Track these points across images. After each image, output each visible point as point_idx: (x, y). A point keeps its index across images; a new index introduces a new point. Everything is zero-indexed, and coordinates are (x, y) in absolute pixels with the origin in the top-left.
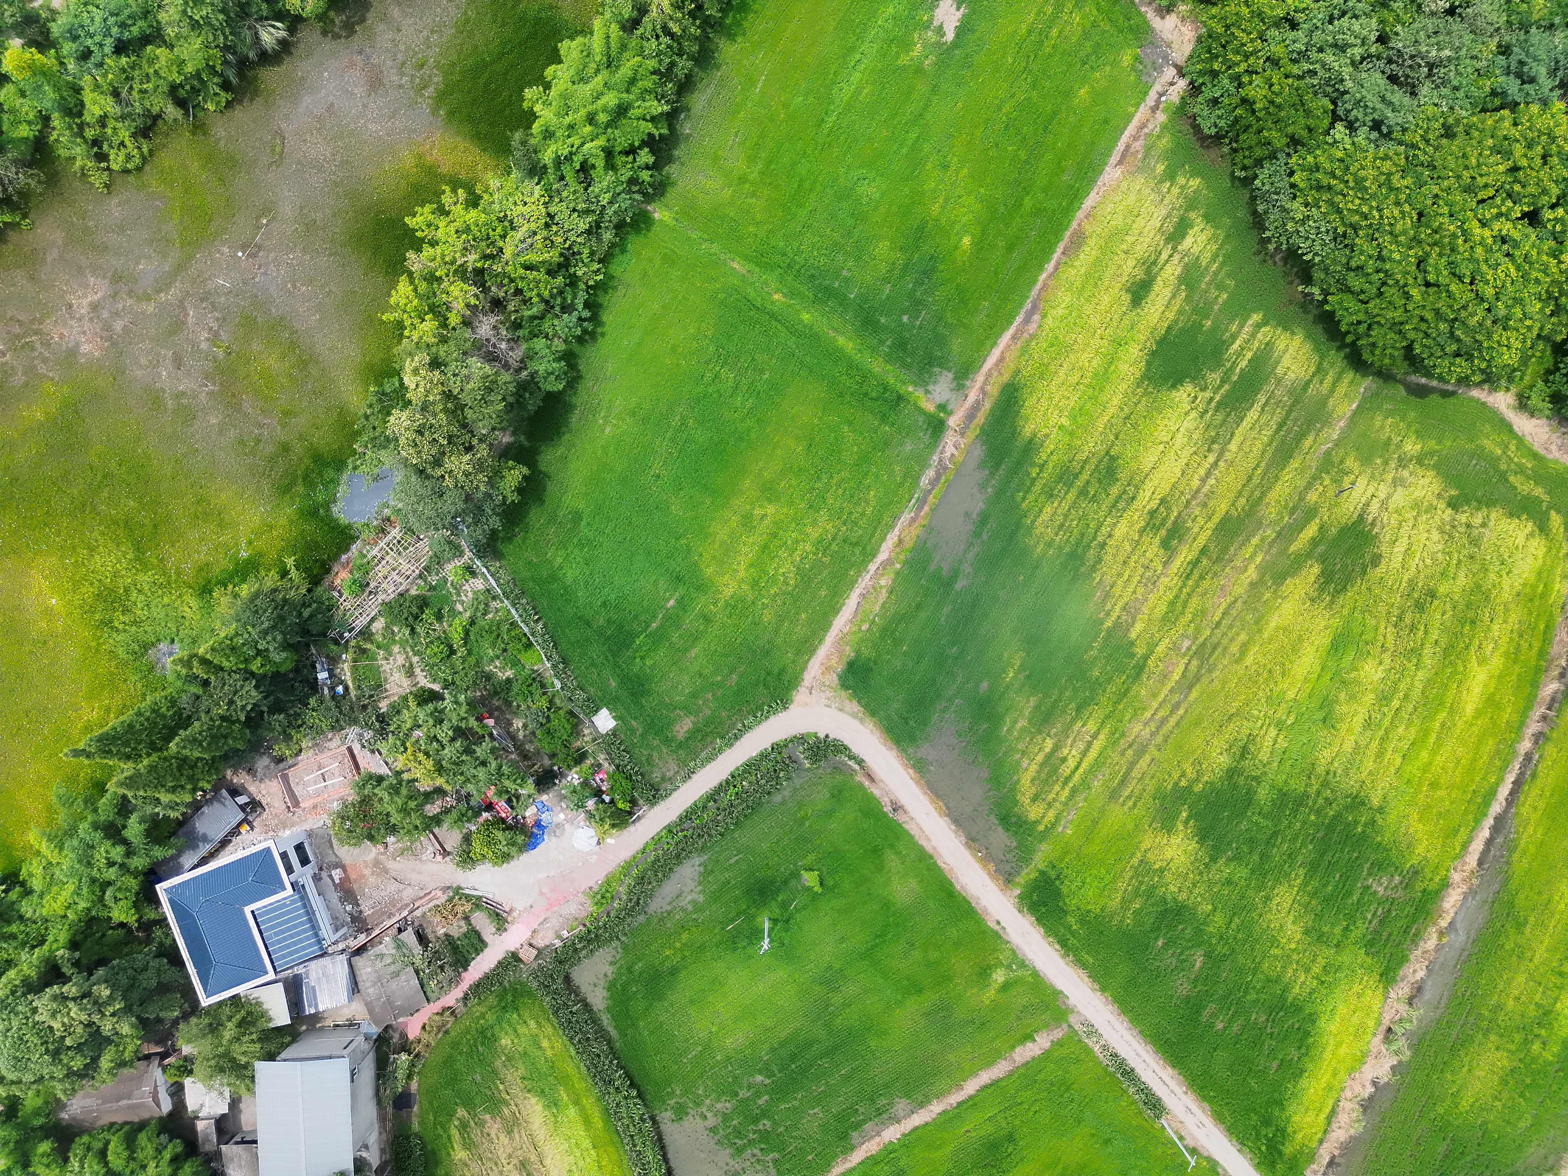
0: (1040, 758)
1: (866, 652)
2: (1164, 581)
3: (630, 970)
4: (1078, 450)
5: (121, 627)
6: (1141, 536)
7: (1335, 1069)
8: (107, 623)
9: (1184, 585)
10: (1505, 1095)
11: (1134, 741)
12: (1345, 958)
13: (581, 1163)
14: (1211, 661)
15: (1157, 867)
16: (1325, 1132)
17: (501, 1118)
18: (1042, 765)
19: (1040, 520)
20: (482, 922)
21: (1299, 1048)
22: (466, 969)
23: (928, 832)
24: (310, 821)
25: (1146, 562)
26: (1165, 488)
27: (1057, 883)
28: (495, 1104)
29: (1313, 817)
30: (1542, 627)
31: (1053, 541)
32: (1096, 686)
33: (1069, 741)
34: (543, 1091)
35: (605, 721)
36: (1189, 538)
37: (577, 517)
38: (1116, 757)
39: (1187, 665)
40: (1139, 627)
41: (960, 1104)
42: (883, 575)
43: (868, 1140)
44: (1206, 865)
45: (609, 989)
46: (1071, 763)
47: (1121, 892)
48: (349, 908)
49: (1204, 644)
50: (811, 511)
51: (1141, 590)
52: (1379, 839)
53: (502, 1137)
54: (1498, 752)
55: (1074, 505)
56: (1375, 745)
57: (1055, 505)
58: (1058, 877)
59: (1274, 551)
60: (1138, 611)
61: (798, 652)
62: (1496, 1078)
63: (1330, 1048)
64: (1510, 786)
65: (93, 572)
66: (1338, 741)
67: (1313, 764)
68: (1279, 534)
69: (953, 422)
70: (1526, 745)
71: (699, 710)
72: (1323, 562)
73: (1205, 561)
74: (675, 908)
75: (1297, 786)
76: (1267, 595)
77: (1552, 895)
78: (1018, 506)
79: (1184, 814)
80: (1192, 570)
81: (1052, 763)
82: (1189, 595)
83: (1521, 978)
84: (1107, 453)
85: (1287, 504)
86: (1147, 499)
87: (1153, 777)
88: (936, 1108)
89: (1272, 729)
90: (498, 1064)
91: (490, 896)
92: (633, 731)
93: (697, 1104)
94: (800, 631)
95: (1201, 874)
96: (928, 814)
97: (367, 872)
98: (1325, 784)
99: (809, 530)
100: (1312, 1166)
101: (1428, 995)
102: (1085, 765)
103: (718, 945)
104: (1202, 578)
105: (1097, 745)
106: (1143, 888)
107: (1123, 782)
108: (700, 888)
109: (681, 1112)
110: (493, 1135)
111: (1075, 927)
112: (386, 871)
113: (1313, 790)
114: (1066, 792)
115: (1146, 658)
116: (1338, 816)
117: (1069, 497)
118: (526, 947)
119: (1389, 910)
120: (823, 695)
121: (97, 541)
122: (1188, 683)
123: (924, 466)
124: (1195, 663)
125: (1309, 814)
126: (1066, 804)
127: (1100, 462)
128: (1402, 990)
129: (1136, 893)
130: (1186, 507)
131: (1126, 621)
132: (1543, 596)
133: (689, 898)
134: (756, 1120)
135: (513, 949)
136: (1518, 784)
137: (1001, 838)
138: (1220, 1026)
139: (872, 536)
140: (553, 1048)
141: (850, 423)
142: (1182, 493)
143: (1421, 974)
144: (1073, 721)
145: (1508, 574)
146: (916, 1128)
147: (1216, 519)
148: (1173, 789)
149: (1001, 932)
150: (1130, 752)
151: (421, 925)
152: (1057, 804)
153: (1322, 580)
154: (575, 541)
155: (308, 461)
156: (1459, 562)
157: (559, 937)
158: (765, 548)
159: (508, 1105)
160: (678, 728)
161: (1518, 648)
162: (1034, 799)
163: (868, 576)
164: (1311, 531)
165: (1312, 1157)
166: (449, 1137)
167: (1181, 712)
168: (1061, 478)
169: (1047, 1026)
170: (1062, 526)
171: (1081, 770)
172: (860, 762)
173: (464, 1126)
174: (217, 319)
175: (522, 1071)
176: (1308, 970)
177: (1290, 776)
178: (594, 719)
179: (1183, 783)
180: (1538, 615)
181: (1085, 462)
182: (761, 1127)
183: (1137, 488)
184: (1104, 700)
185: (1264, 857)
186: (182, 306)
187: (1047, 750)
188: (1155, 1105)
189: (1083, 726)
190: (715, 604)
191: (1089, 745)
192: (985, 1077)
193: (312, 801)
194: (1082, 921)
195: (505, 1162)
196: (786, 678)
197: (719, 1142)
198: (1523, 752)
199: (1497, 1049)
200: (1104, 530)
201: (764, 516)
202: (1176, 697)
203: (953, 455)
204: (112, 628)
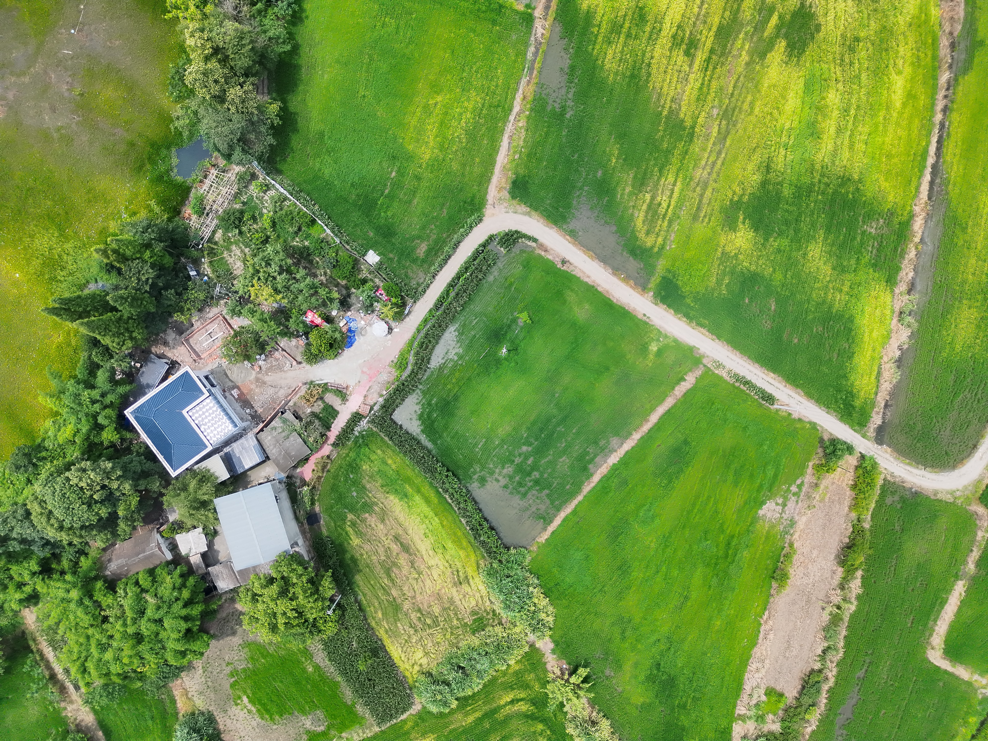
0: (645, 207)
1: (521, 172)
2: (692, 76)
3: (429, 404)
4: (619, 10)
5: (62, 279)
6: (671, 52)
7: (873, 347)
8: (53, 279)
9: (705, 76)
10: (981, 334)
11: (699, 181)
12: (862, 276)
13: (430, 527)
14: (734, 119)
15: (733, 254)
16: (878, 387)
17: (375, 513)
18: (647, 212)
19: (607, 60)
20: (331, 399)
21: (848, 339)
22: (330, 431)
23: (588, 272)
24: (210, 364)
25: (679, 68)
26: (678, 18)
27: (675, 280)
28: (368, 507)
29: (820, 197)
30: (930, 41)
31: (618, 71)
32: (668, 152)
33: (660, 192)
34: (396, 490)
35: (372, 258)
36: (701, 45)
37: (321, 135)
38: (690, 194)
39: (720, 125)
40: (683, 109)
41: (650, 430)
42: (519, 121)
43: (600, 467)
44: (763, 245)
45: (420, 419)
46: (664, 205)
47: (715, 276)
48: (248, 411)
49: (727, 109)
50: (465, 93)
51: (679, 86)
52: (864, 199)
53: (379, 525)
54: (923, 126)
55: (625, 44)
56: (846, 142)
57: (614, 47)
58: (674, 277)
59: (755, 39)
60: (681, 100)
61: (480, 184)
62: (973, 326)
63: (866, 335)
64: (936, 145)
65: (36, 250)
66: (824, 145)
67: (812, 164)
68: (755, 28)
69: (538, 13)
70: (939, 117)
71: (429, 237)
72: (787, 38)
73: (714, 57)
74: (447, 360)
75: (806, 180)
76: (758, 68)
77: (978, 205)
78: (591, 54)
79: (741, 218)
80: (707, 65)
81: (653, 208)
82: (709, 81)
83: (973, 261)
84: (637, 7)
85: (755, 7)
86: (668, 29)
87: (716, 200)
88: (636, 436)
89: (781, 149)
90: (364, 481)
91: (332, 381)
92: (391, 260)
93: (492, 473)
94: (477, 170)
95: (761, 251)
96: (585, 262)
97: (253, 386)
98: (823, 175)
99: (466, 104)
100: (875, 410)
101: (919, 287)
102: (673, 203)
103: (478, 375)
104: (715, 68)
105: (677, 189)
106: (727, 270)
107: (699, 209)
108: (459, 344)
109: (483, 481)
110: (373, 526)
111: (692, 305)
112: (264, 383)
113: (816, 180)
114: (666, 223)
115: (693, 127)
116: (835, 192)
117: (620, 41)
118: (362, 406)
119: (881, 242)
120: (502, 206)
121: (34, 231)
122: (723, 137)
123: (527, 45)
124: (724, 122)
125: (818, 195)
126: (668, 231)
127: (634, 13)
128: (903, 287)
129: (724, 273)
130: (694, 27)
131: (676, 108)
132: (927, 21)
133: (454, 353)
134: (529, 474)
135: (355, 411)
136: (940, 142)
137: (633, 264)
138: (796, 341)
139: (506, 98)
140: (395, 463)
141: (474, 31)
142: (689, 18)
143: (911, 274)
144: (659, 179)
145: (900, 14)
146: (627, 452)
147: (714, 29)
148: (731, 203)
149: (648, 320)
150: (698, 189)
151: (295, 411)
152: (662, 232)
153: (789, 50)
154: (324, 150)
155: (148, 148)
156: (869, 15)
157: (381, 396)
158: (442, 123)
159: (377, 504)
160: (418, 251)
161: (918, 58)
162: (648, 233)
163: (511, 124)
164: (774, 20)
165: (873, 404)
166: (346, 533)
167: (723, 155)
168: (613, 30)
169: (691, 370)
170: (620, 60)
171: (671, 207)
172: (535, 240)
173: (354, 525)
174: (70, 76)
175: (380, 481)
176: (841, 291)
177: (799, 175)
178: (366, 258)
179: (736, 198)
180: (926, 35)
181: (625, 16)
182: (533, 477)
183: (661, 23)
184: (674, 160)
185: (797, 231)
186: (45, 72)
187: (648, 201)
188: (769, 398)
189: (666, 180)
190: (420, 167)
191: (672, 191)
192: (661, 410)
193: (208, 353)
194: (696, 299)
195: (384, 539)
196: (477, 201)
197: (511, 493)
198: (938, 122)
199: (969, 308)
200: (648, 55)
201: (436, 104)
202: (717, 148)
203: (542, 34)
204: (57, 281)
